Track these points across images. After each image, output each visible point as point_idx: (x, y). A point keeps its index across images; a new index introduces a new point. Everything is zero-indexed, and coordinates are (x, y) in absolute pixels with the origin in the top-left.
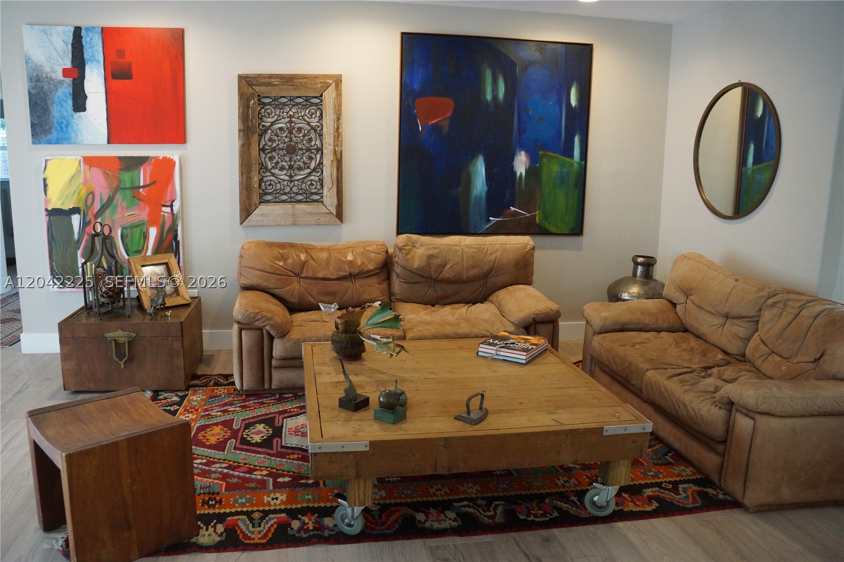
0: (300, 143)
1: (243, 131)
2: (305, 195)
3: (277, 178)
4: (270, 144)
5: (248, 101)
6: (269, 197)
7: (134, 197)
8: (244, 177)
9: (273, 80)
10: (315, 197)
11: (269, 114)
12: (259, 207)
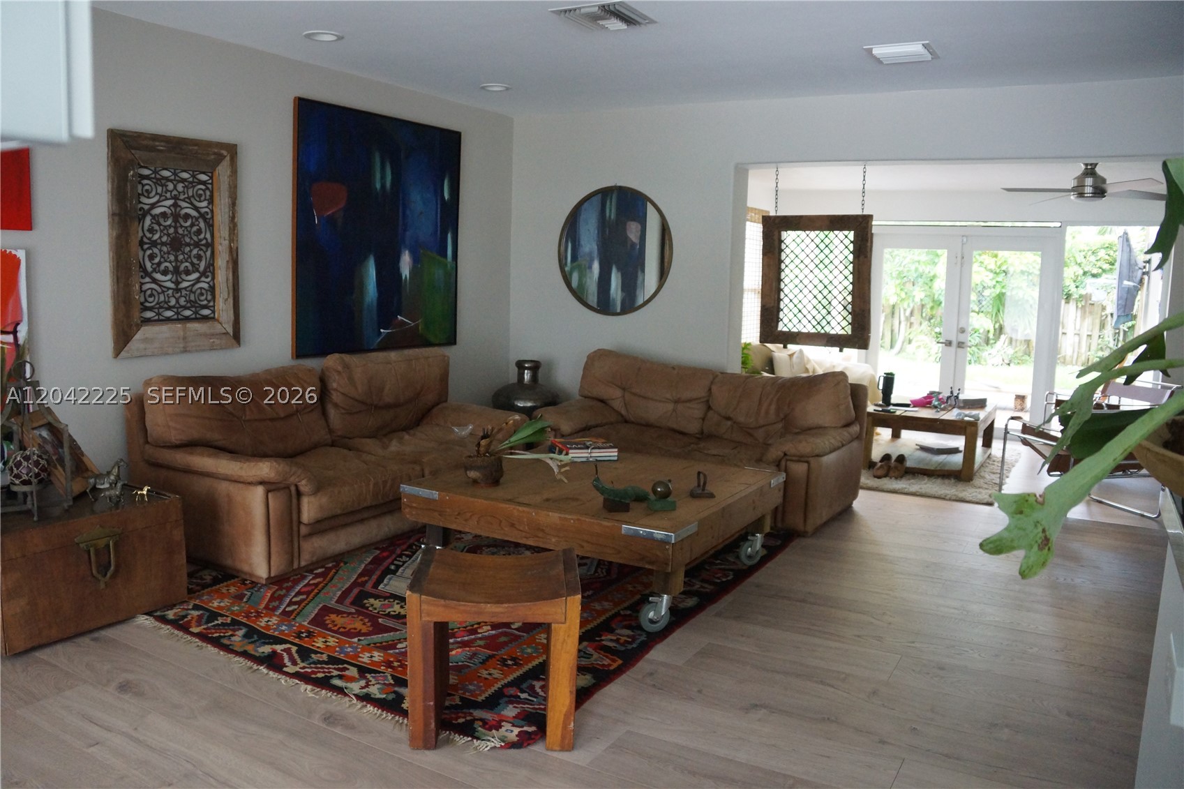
0: (187, 235)
1: (119, 215)
2: (193, 310)
3: (160, 286)
4: (149, 235)
5: (126, 170)
6: (149, 314)
8: (121, 285)
9: (157, 143)
10: (206, 312)
11: (147, 191)
12: (142, 328)
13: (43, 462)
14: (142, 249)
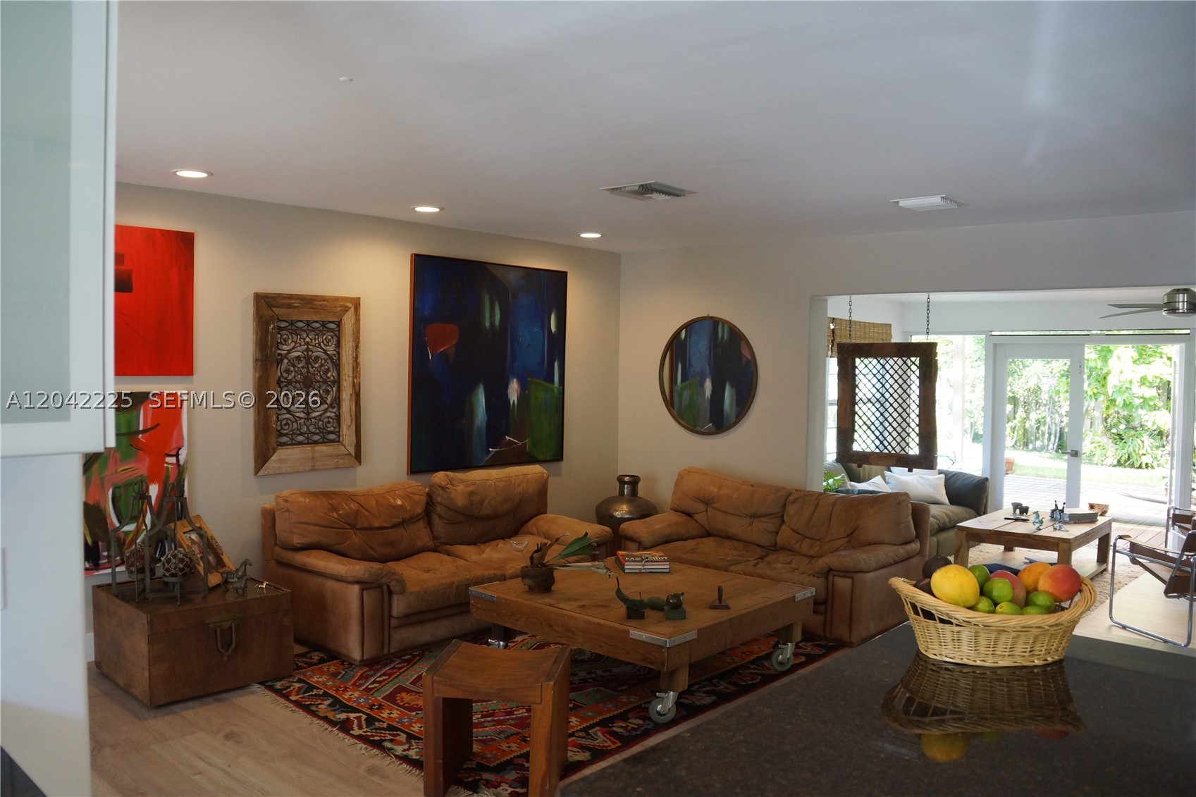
0: (317, 374)
1: (261, 360)
2: (321, 435)
3: (294, 416)
4: (285, 375)
5: (268, 324)
6: (284, 439)
7: (131, 445)
8: (262, 417)
9: (293, 301)
10: (332, 437)
11: (285, 340)
12: (278, 451)
13: (187, 560)
14: (280, 387)
